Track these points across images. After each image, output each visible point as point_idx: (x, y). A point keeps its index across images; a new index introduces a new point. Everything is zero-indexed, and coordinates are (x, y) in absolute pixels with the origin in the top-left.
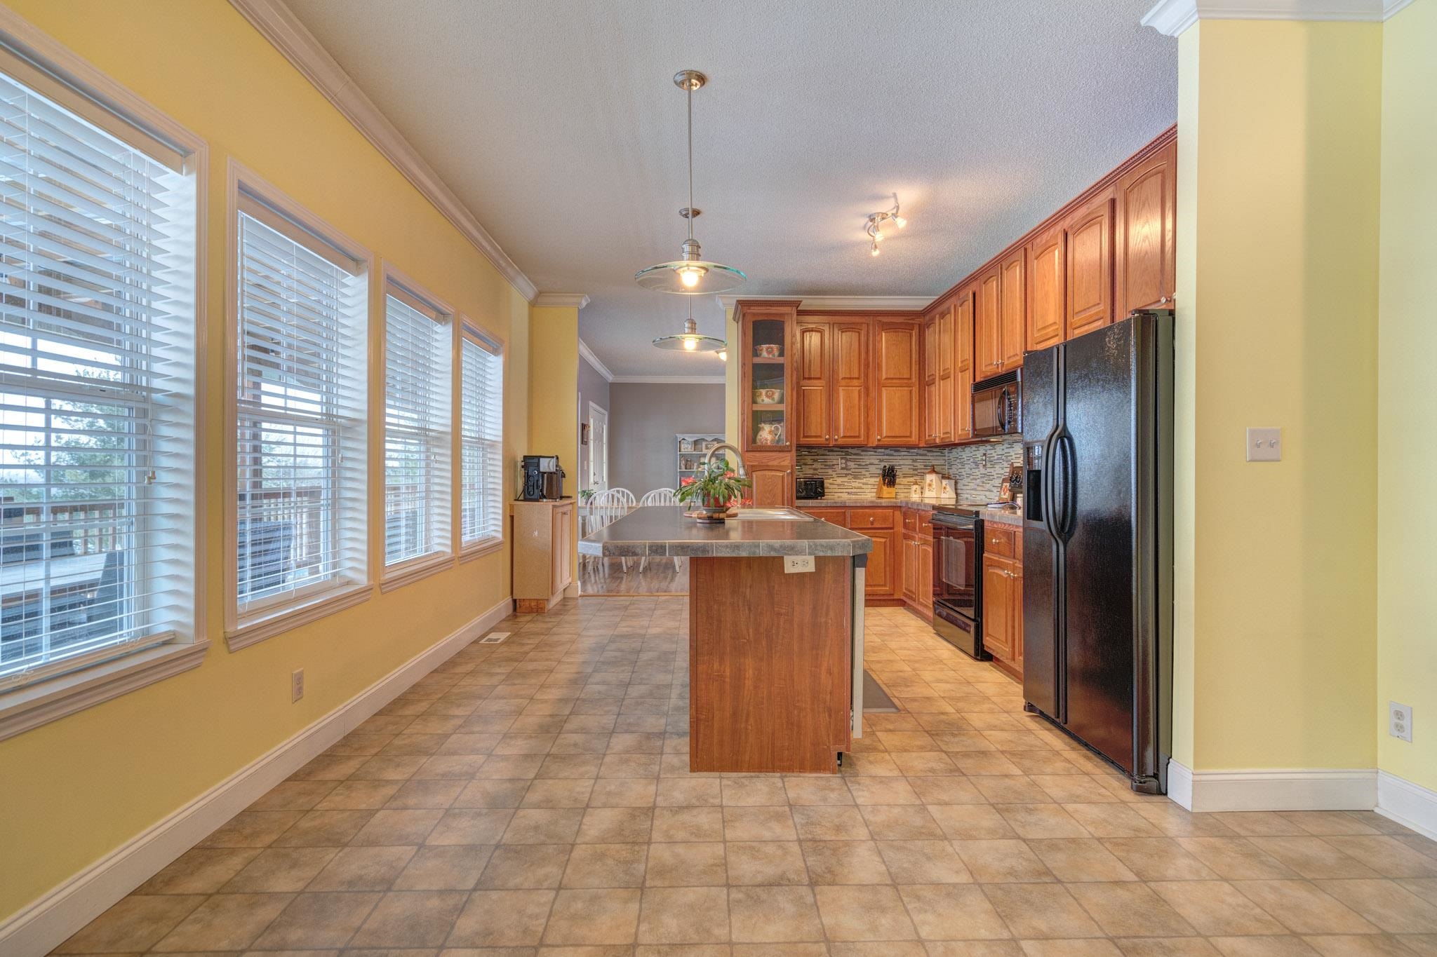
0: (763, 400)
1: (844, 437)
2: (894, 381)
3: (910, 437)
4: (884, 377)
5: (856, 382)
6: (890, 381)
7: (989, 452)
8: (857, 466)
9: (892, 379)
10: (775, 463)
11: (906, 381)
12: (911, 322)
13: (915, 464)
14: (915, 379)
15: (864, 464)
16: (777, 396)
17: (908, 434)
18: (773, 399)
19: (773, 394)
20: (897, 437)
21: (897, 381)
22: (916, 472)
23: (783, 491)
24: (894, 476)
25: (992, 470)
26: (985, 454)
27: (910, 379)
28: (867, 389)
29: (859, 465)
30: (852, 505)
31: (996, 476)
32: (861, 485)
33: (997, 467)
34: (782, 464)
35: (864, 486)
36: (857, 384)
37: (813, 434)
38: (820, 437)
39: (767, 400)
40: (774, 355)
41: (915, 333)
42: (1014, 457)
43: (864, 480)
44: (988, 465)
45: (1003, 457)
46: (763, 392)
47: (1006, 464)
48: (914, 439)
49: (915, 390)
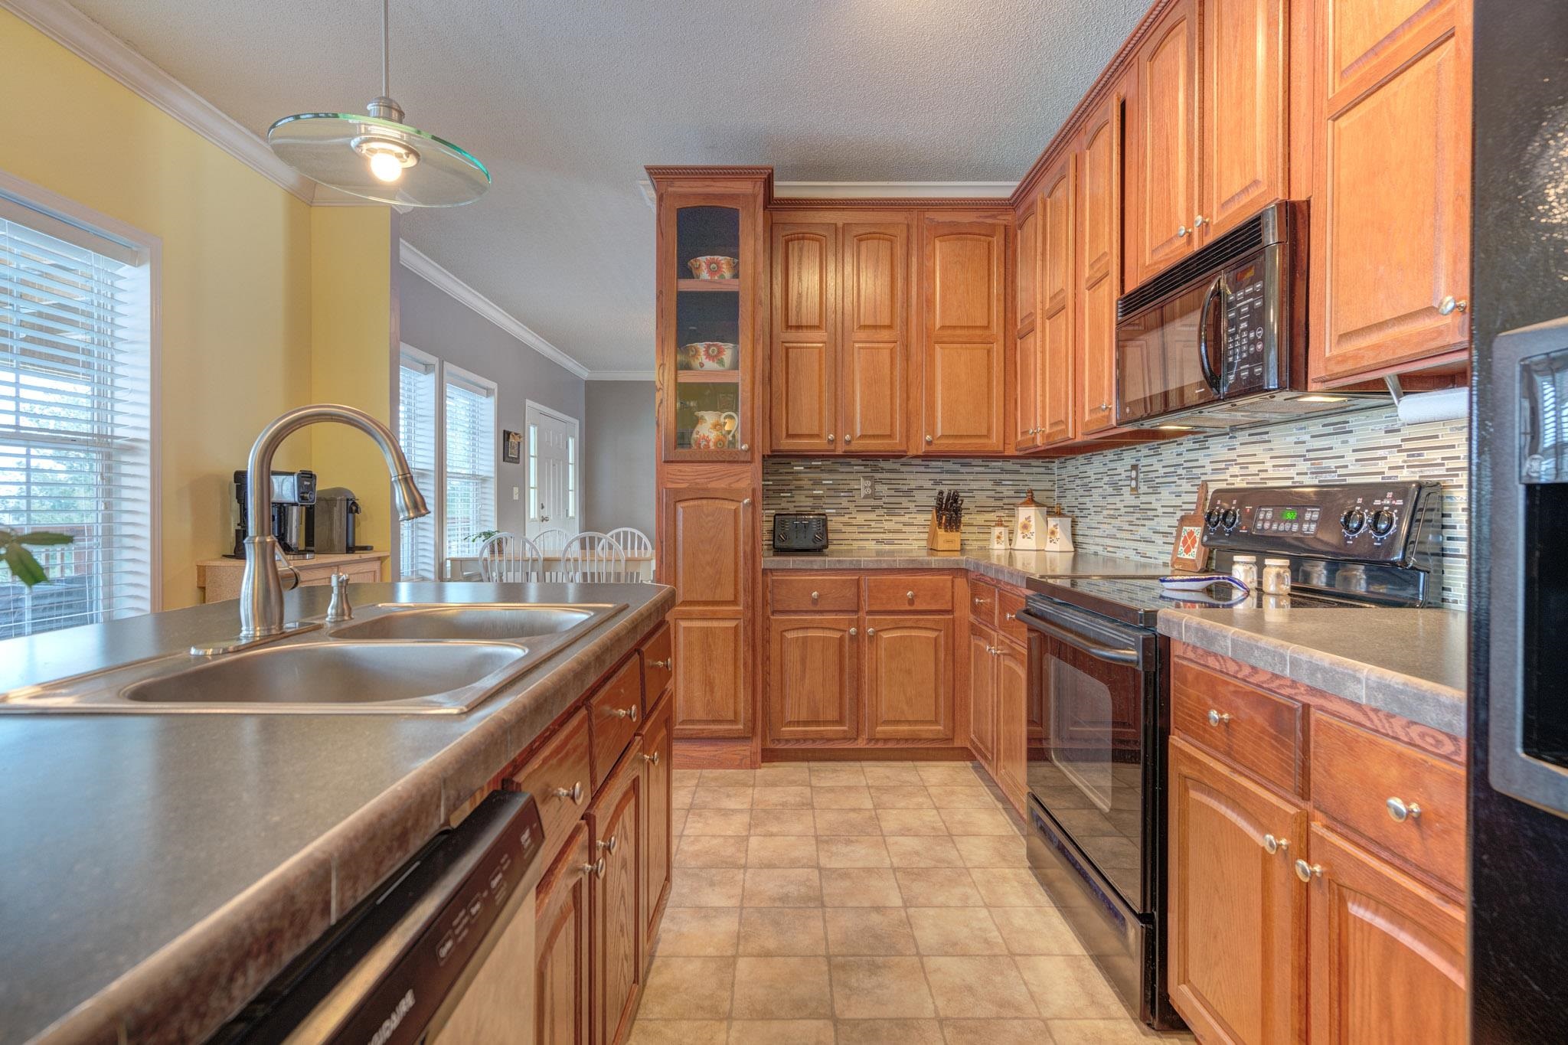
0: (702, 365)
1: (862, 437)
2: (959, 332)
3: (988, 436)
4: (938, 326)
5: (885, 335)
6: (949, 332)
7: (1144, 462)
8: (892, 493)
9: (954, 327)
10: (722, 484)
11: (978, 332)
12: (989, 221)
13: (998, 488)
14: (997, 328)
15: (905, 488)
16: (727, 355)
17: (984, 432)
18: (721, 362)
19: (720, 351)
20: (961, 437)
21: (965, 332)
22: (1000, 503)
23: (736, 539)
24: (958, 511)
25: (1152, 498)
26: (1134, 467)
27: (987, 327)
28: (906, 347)
29: (897, 490)
30: (871, 566)
31: (1160, 511)
32: (900, 526)
33: (1165, 493)
34: (735, 486)
35: (905, 529)
36: (886, 338)
37: (805, 431)
38: (818, 436)
39: (710, 365)
40: (722, 276)
41: (997, 241)
42: (1209, 468)
43: (906, 519)
44: (1143, 488)
45: (1180, 471)
46: (701, 347)
47: (1186, 486)
48: (994, 442)
49: (997, 348)
